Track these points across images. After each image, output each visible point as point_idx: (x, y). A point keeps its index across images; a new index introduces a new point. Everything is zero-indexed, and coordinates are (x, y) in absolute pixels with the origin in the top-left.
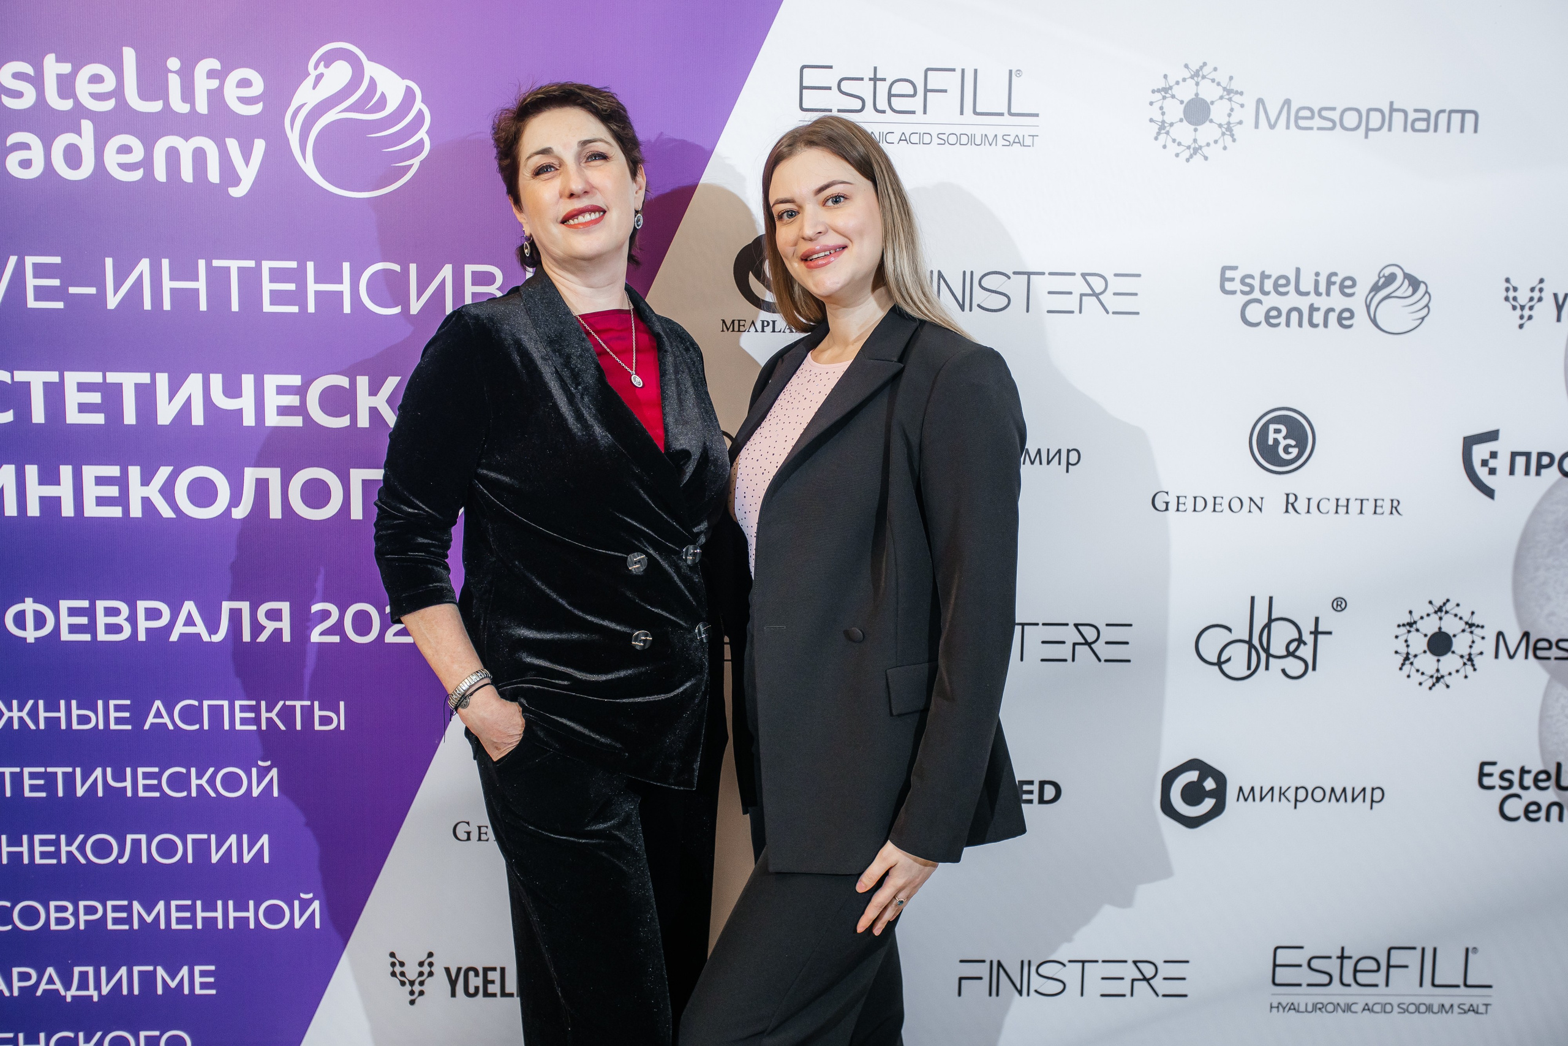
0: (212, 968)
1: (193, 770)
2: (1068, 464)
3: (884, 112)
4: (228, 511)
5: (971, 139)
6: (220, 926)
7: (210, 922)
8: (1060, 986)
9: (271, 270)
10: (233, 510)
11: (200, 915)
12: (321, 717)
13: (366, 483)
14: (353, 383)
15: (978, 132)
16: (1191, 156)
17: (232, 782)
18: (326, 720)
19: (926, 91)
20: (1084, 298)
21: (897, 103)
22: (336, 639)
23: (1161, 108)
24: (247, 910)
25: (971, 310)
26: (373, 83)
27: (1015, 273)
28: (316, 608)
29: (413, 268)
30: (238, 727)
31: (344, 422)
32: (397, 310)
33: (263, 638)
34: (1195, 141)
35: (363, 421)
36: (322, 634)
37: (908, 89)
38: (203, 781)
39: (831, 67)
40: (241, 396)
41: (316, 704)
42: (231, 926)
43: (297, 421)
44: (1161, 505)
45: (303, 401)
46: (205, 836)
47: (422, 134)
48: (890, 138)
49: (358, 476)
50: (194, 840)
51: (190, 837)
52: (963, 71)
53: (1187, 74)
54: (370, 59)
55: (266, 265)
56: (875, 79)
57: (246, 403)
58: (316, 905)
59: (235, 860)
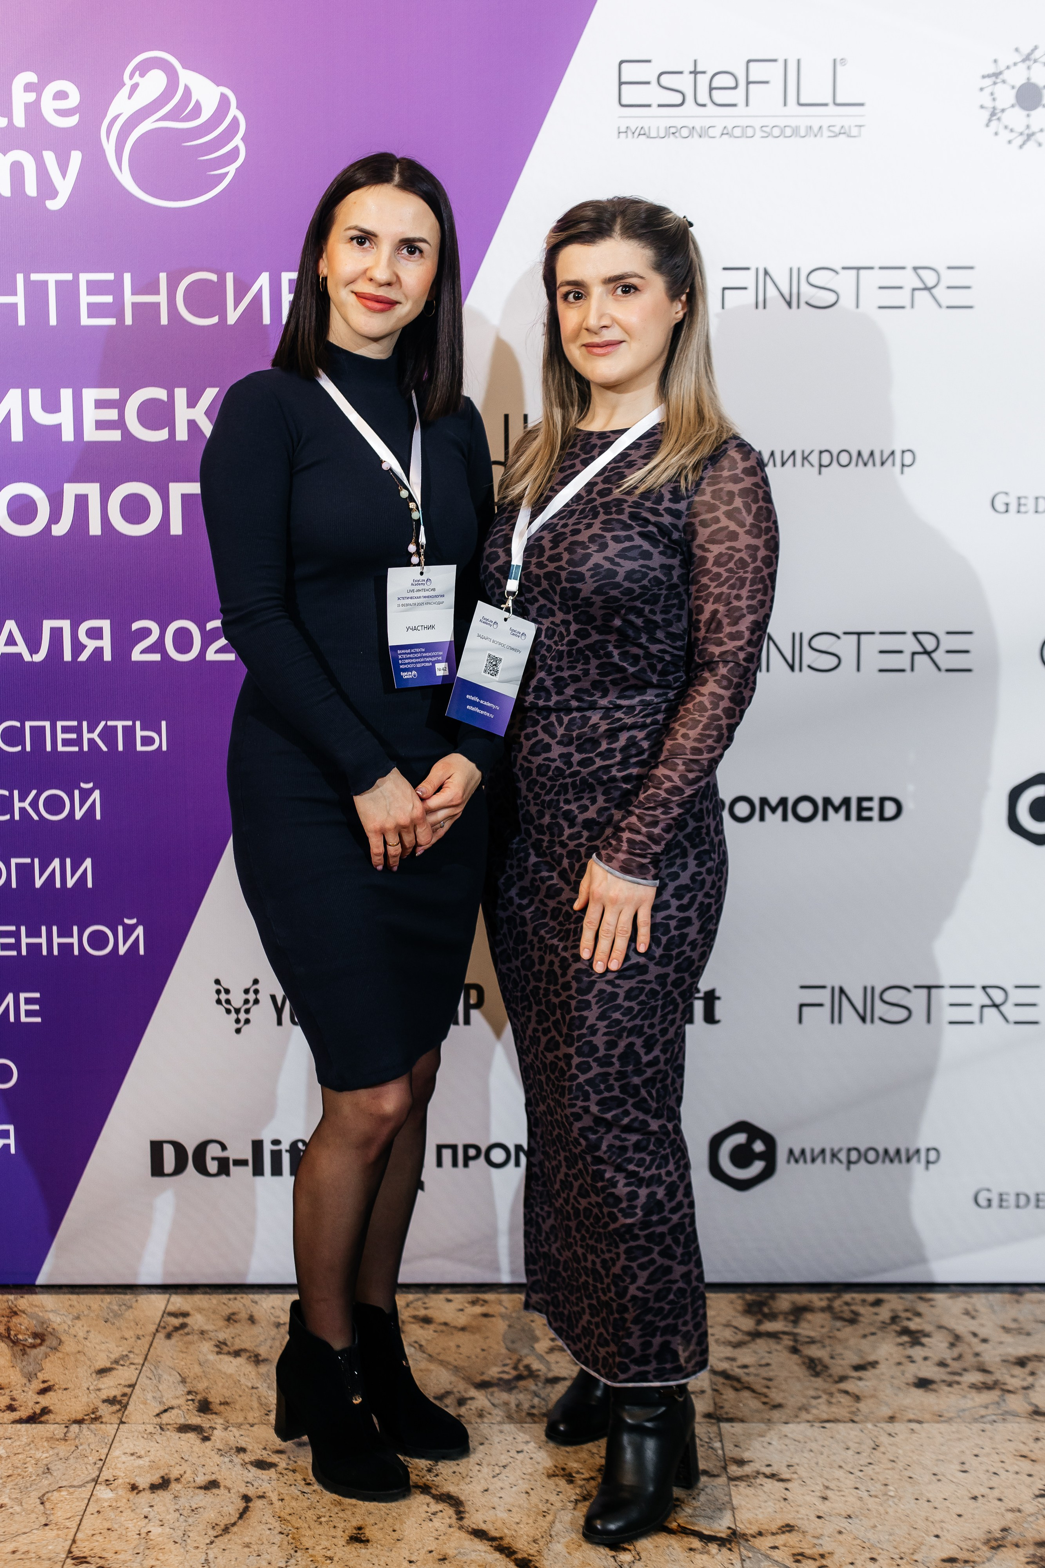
0: (37, 995)
1: (16, 793)
2: (903, 465)
3: (704, 105)
4: (48, 528)
5: (796, 131)
6: (45, 952)
7: (34, 949)
8: (903, 1014)
9: (89, 283)
10: (53, 527)
11: (25, 940)
12: (142, 737)
13: (185, 498)
14: (171, 396)
15: (803, 123)
16: (1024, 143)
17: (54, 805)
18: (147, 741)
19: (748, 83)
20: (917, 293)
21: (718, 96)
22: (157, 657)
23: (992, 94)
24: (72, 936)
25: (798, 307)
26: (187, 91)
27: (844, 268)
28: (136, 626)
29: (230, 276)
30: (60, 748)
31: (162, 435)
32: (215, 320)
33: (83, 657)
34: (1028, 127)
35: (182, 435)
36: (143, 652)
37: (729, 81)
38: (26, 805)
39: (649, 61)
40: (59, 411)
41: (138, 724)
42: (56, 952)
43: (115, 436)
44: (1000, 507)
45: (122, 415)
46: (28, 860)
47: (237, 141)
48: (712, 132)
49: (177, 490)
50: (17, 865)
51: (14, 861)
52: (786, 61)
53: (1018, 58)
54: (184, 67)
55: (84, 278)
56: (695, 73)
57: (64, 418)
58: (140, 930)
59: (58, 885)
